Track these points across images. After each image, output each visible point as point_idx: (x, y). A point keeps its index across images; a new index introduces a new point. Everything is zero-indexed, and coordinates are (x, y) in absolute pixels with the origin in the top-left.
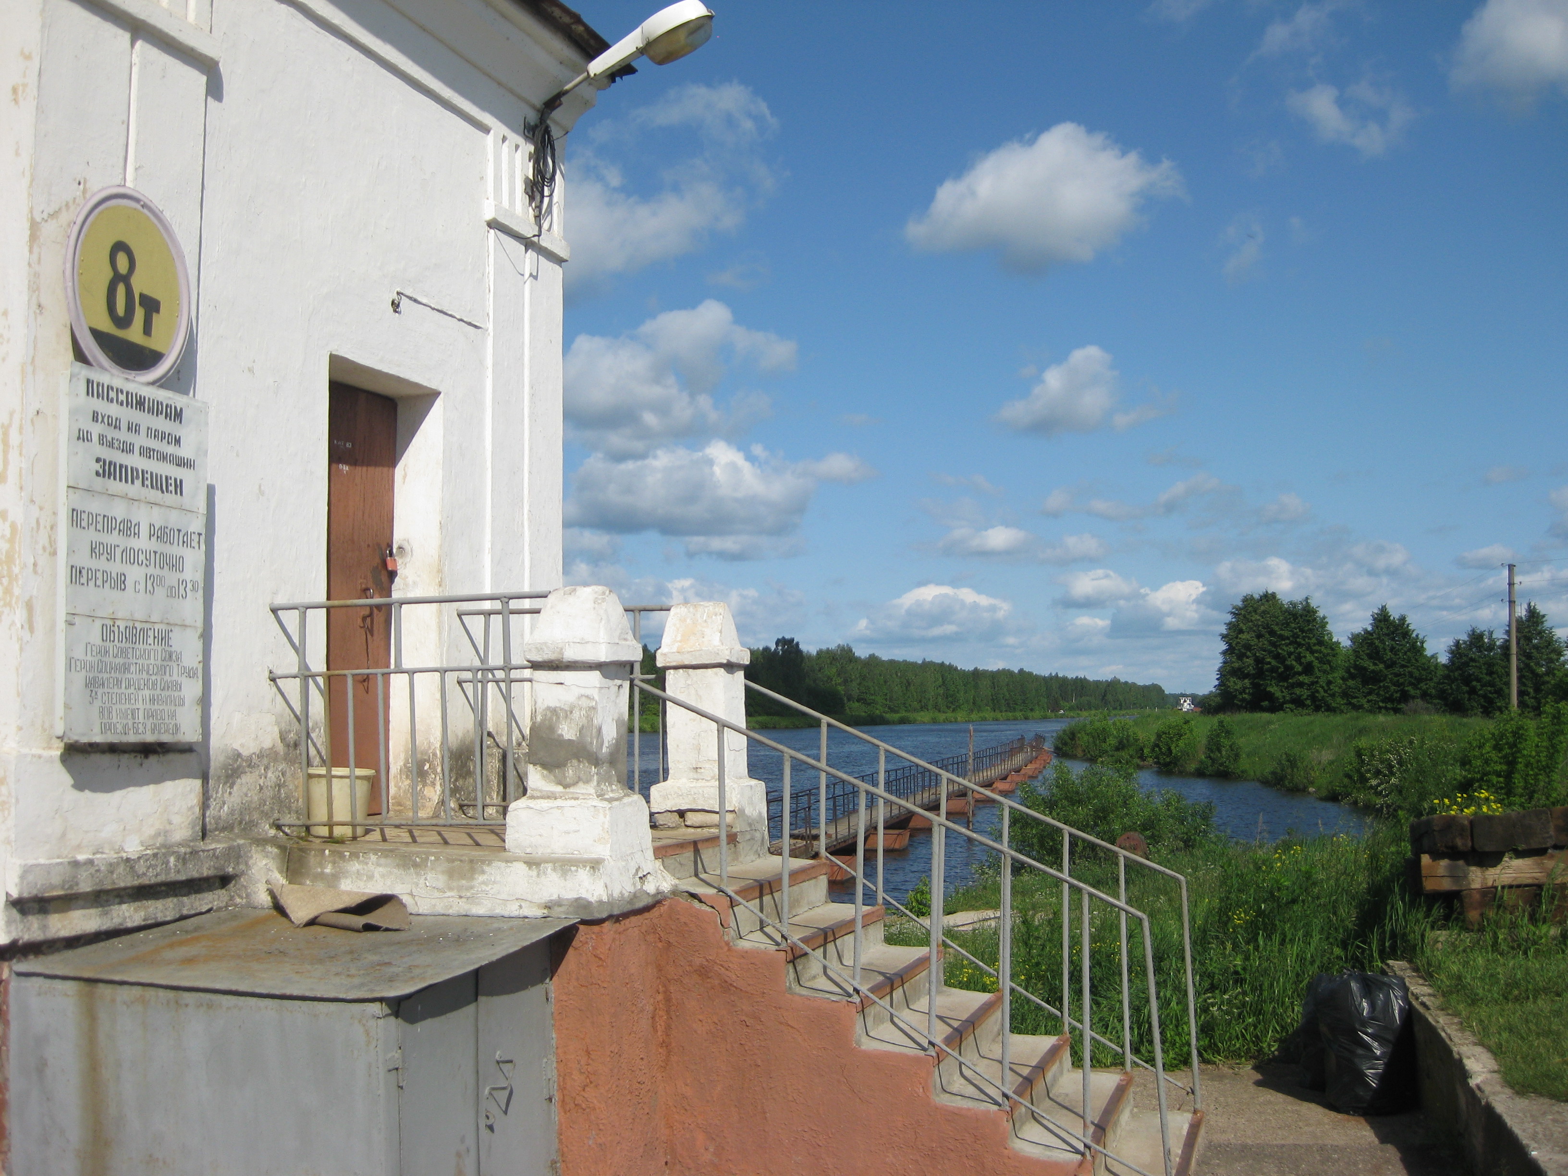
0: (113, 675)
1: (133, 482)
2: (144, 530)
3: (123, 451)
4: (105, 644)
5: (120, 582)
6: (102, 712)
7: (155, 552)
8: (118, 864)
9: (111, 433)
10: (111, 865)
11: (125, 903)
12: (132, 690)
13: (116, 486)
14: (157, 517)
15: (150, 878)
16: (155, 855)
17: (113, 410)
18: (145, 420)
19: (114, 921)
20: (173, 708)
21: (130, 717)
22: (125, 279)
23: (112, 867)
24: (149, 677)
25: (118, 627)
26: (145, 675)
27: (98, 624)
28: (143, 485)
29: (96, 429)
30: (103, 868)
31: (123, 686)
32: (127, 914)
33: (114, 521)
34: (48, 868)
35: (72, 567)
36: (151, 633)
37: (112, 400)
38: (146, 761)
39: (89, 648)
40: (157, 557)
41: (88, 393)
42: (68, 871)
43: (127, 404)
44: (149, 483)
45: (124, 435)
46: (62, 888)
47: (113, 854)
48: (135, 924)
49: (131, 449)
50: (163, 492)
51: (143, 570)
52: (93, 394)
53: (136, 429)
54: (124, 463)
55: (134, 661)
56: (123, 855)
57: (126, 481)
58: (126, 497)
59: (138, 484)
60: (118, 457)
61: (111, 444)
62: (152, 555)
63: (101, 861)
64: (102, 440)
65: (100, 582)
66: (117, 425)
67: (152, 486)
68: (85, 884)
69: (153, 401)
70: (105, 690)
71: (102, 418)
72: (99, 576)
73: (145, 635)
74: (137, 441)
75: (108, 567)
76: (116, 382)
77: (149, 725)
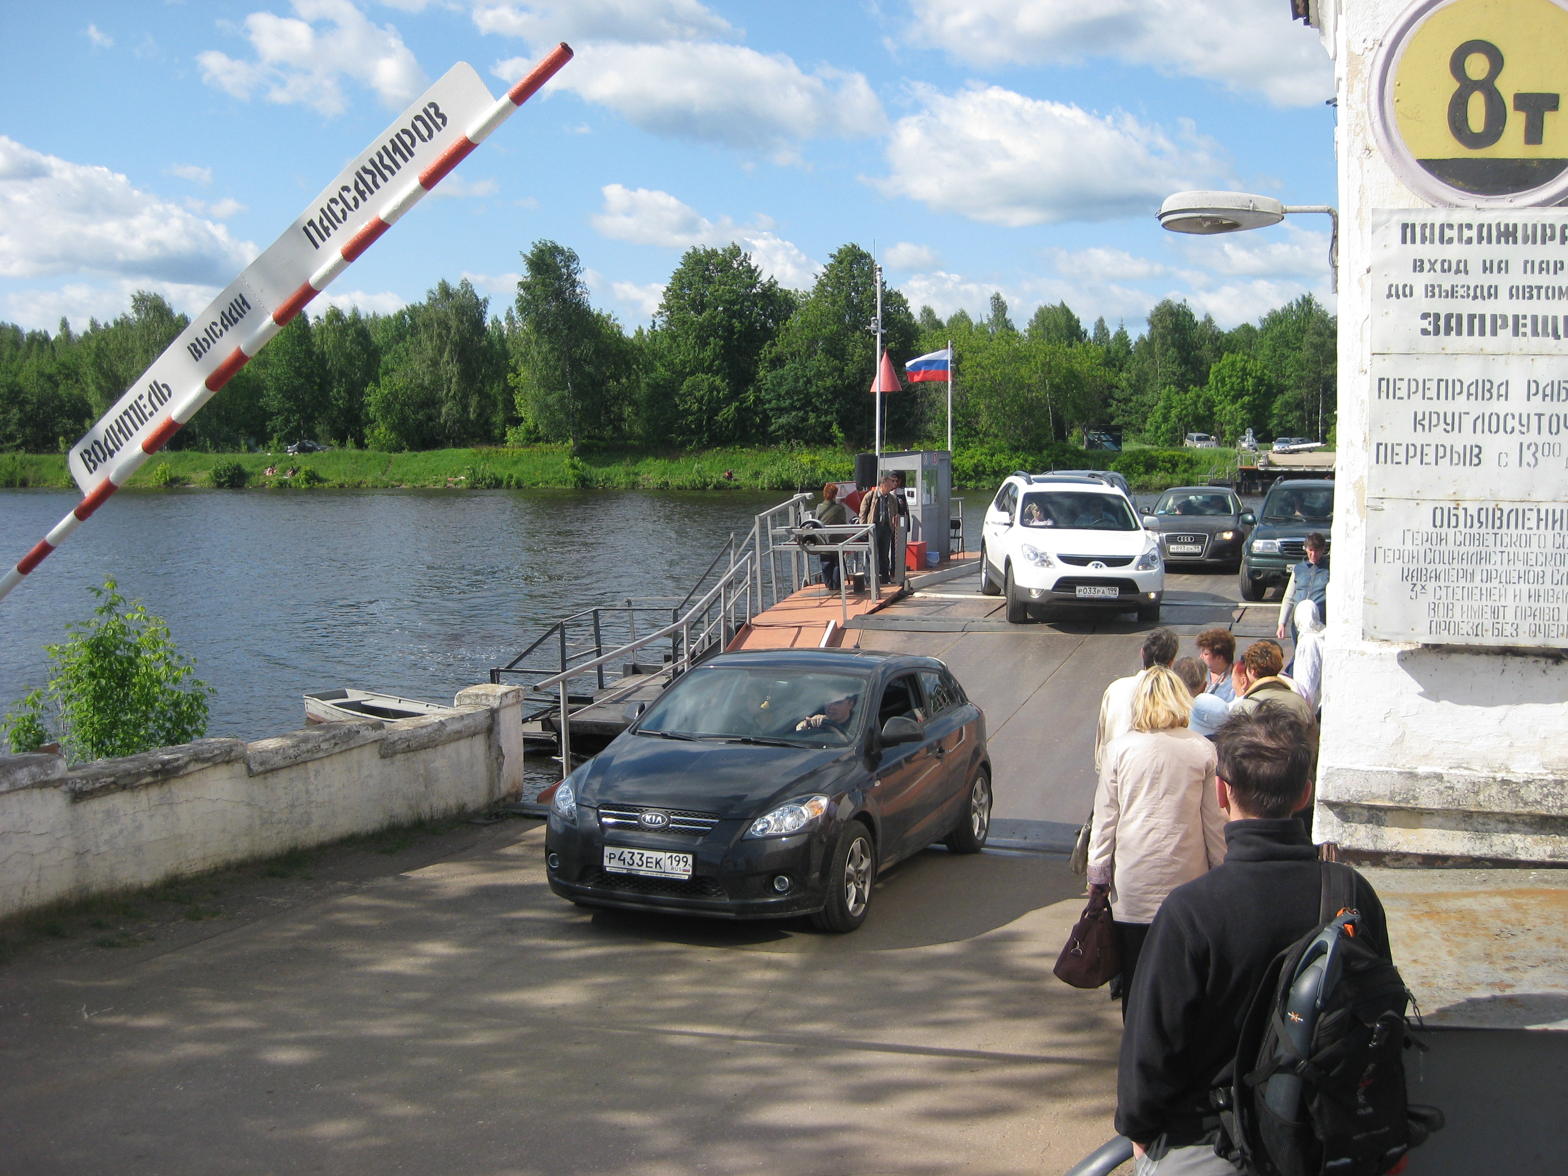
0: (1455, 564)
1: (1494, 333)
2: (1518, 389)
3: (1475, 297)
4: (1438, 530)
5: (1474, 456)
6: (1434, 608)
7: (1540, 416)
8: (1487, 784)
9: (1447, 281)
10: (1474, 783)
11: (1517, 831)
12: (1495, 583)
13: (1453, 342)
14: (1545, 372)
15: (1551, 807)
16: (1560, 782)
17: (1454, 252)
18: (1516, 253)
19: (1494, 849)
21: (1488, 615)
22: (1488, 87)
23: (1475, 788)
24: (1527, 568)
25: (1465, 509)
26: (1520, 566)
27: (1427, 510)
28: (1516, 333)
29: (1420, 281)
30: (1458, 786)
31: (1478, 578)
32: (1519, 845)
33: (1458, 385)
34: (1367, 775)
35: (1379, 445)
36: (1533, 516)
37: (1450, 241)
38: (1555, 667)
39: (1409, 536)
40: (1545, 421)
41: (1404, 241)
42: (1400, 784)
43: (1480, 239)
44: (1528, 330)
45: (1476, 278)
46: (1391, 799)
47: (1485, 773)
48: (1534, 858)
49: (1492, 293)
50: (1557, 337)
51: (1516, 438)
52: (1413, 241)
53: (1503, 267)
54: (1477, 312)
55: (1499, 548)
56: (1499, 776)
57: (1482, 333)
58: (1481, 352)
59: (1505, 334)
60: (1465, 307)
61: (1452, 293)
62: (1534, 420)
63: (1458, 777)
64: (1431, 291)
65: (1430, 458)
66: (1462, 268)
67: (1535, 333)
68: (1428, 799)
69: (1535, 227)
70: (1442, 583)
71: (1432, 264)
72: (1430, 451)
73: (1520, 517)
74: (1503, 282)
75: (1448, 440)
76: (1458, 217)
77: (1525, 626)
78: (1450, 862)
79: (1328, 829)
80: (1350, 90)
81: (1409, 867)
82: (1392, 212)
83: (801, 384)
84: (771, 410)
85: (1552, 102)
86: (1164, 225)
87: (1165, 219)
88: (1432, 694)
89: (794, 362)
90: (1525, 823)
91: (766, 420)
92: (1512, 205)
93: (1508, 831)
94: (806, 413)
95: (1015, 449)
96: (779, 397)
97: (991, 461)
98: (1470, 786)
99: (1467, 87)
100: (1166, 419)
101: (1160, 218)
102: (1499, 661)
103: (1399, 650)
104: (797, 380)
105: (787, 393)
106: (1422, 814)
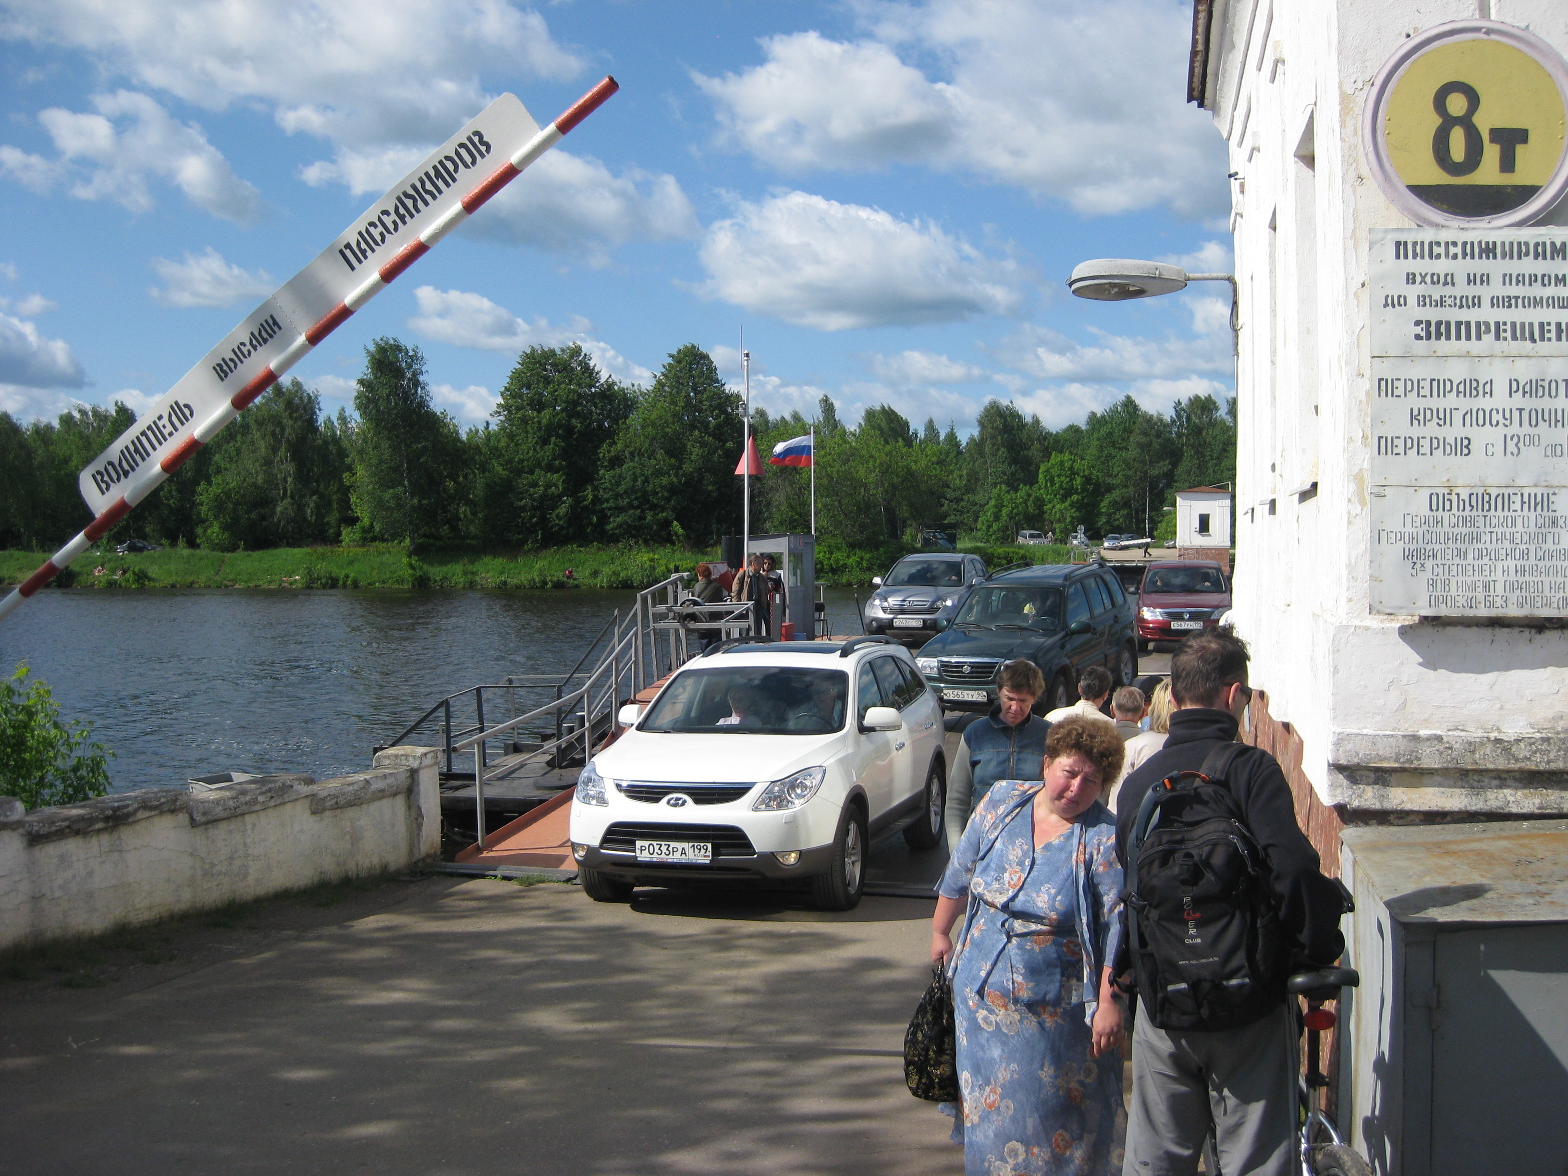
0: (1450, 544)
1: (1479, 338)
2: (1501, 388)
3: (1461, 306)
4: (1435, 513)
5: (1464, 447)
6: (1433, 584)
7: (1521, 410)
8: (1482, 744)
9: (1436, 292)
10: (1470, 743)
11: (1508, 787)
12: (1486, 560)
13: (1443, 346)
14: (1524, 372)
15: (1539, 763)
16: (1547, 740)
17: (1442, 266)
18: (1496, 267)
19: (1489, 803)
20: (1560, 579)
21: (1480, 589)
22: (1466, 122)
23: (1471, 747)
24: (1513, 546)
25: (1458, 495)
26: (1507, 544)
27: (1424, 494)
28: (1498, 337)
29: (1413, 292)
30: (1456, 746)
31: (1470, 556)
32: (1511, 799)
33: (1448, 384)
34: (1373, 740)
35: (1380, 438)
36: (1518, 499)
37: (1438, 256)
38: (1538, 636)
39: (1408, 519)
40: (1525, 415)
41: (1398, 257)
42: (1404, 745)
43: (1465, 255)
44: (1508, 335)
45: (1462, 289)
46: (1396, 761)
47: (1480, 733)
48: (1524, 811)
49: (1476, 302)
50: (1534, 341)
51: (1501, 431)
52: (1406, 257)
53: (1485, 279)
54: (1464, 319)
55: (1488, 529)
56: (1492, 736)
57: (1468, 338)
58: (1468, 355)
59: (1488, 338)
60: (1454, 315)
61: (1441, 303)
62: (1516, 414)
63: (1456, 738)
64: (1422, 301)
65: (1426, 449)
66: (1449, 280)
67: (1514, 338)
68: (1430, 760)
69: (1511, 244)
70: (1439, 562)
71: (1423, 278)
72: (1426, 443)
73: (1505, 500)
74: (1486, 293)
75: (1440, 433)
76: (1444, 236)
77: (1513, 598)
78: (1449, 818)
79: (1339, 791)
80: (1343, 125)
81: (1412, 824)
82: (1386, 231)
83: (639, 482)
84: (610, 509)
85: (1522, 136)
86: (1074, 292)
87: (1075, 286)
88: (1430, 663)
89: (632, 460)
90: (1515, 779)
91: (604, 518)
92: (1490, 225)
93: (1500, 787)
94: (643, 511)
95: (852, 546)
96: (617, 496)
97: (830, 559)
98: (1467, 746)
99: (1448, 122)
100: (997, 517)
101: (1070, 285)
102: (1488, 632)
103: (1399, 625)
104: (635, 479)
105: (626, 492)
106: (1423, 774)
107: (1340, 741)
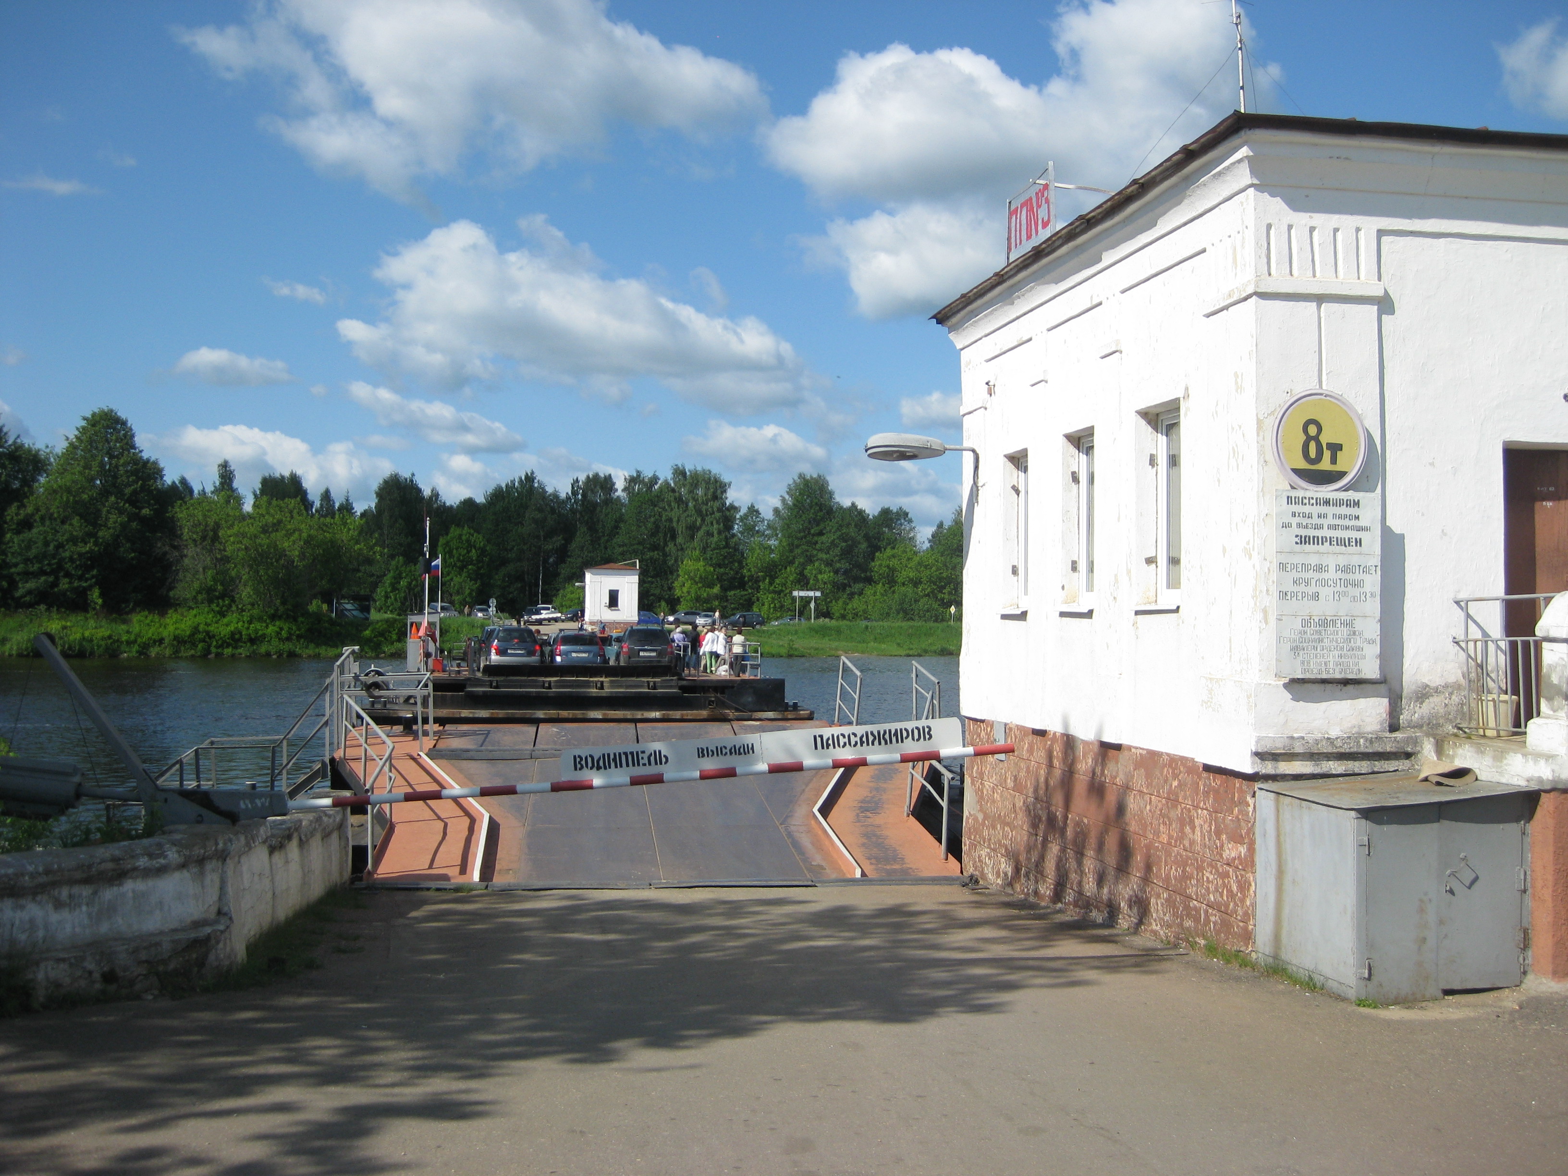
0: (1310, 644)
1: (1322, 544)
2: (1332, 568)
3: (1315, 529)
4: (1304, 629)
5: (1316, 597)
6: (1303, 663)
7: (1340, 579)
8: (1322, 740)
9: (1305, 521)
10: (1316, 740)
11: (1332, 761)
12: (1325, 651)
13: (1307, 548)
14: (1342, 561)
15: (1346, 749)
16: (1349, 738)
17: (1307, 509)
18: (1330, 510)
19: (1322, 769)
20: (1357, 660)
21: (1323, 665)
22: (1316, 439)
23: (1317, 742)
24: (1337, 644)
25: (1314, 620)
26: (1334, 643)
27: (1299, 619)
28: (1331, 544)
29: (1294, 521)
30: (1310, 741)
31: (1319, 649)
32: (1332, 767)
33: (1310, 566)
34: (1274, 739)
35: (1279, 592)
36: (1339, 622)
37: (1305, 504)
38: (1345, 688)
39: (1292, 631)
40: (1342, 581)
41: (1288, 504)
42: (1287, 741)
43: (1317, 504)
44: (1335, 543)
45: (1315, 520)
46: (1284, 749)
47: (1320, 735)
48: (1338, 772)
49: (1321, 527)
50: (1345, 546)
51: (1332, 589)
52: (1291, 504)
53: (1325, 516)
54: (1316, 535)
55: (1326, 636)
56: (1326, 736)
57: (1318, 544)
58: (1318, 552)
59: (1327, 544)
60: (1312, 533)
61: (1306, 527)
62: (1338, 581)
63: (1310, 738)
64: (1299, 525)
65: (1300, 597)
66: (1310, 516)
67: (1337, 544)
68: (1299, 749)
69: (1336, 500)
70: (1305, 652)
71: (1299, 514)
72: (1300, 594)
73: (1334, 622)
74: (1326, 522)
75: (1306, 589)
76: (1308, 494)
77: (1337, 670)
78: (1304, 777)
79: (1256, 765)
80: (1258, 435)
81: (1288, 780)
82: (1283, 491)
83: (51, 547)
84: (18, 574)
85: (1339, 447)
86: (869, 456)
87: (870, 452)
88: (1297, 700)
90: (1334, 757)
92: (1326, 490)
93: (1328, 761)
99: (1309, 439)
100: (394, 588)
101: (866, 451)
102: (1322, 686)
103: (1282, 683)
104: (46, 544)
105: (35, 557)
106: (1293, 756)
107: (1259, 740)
